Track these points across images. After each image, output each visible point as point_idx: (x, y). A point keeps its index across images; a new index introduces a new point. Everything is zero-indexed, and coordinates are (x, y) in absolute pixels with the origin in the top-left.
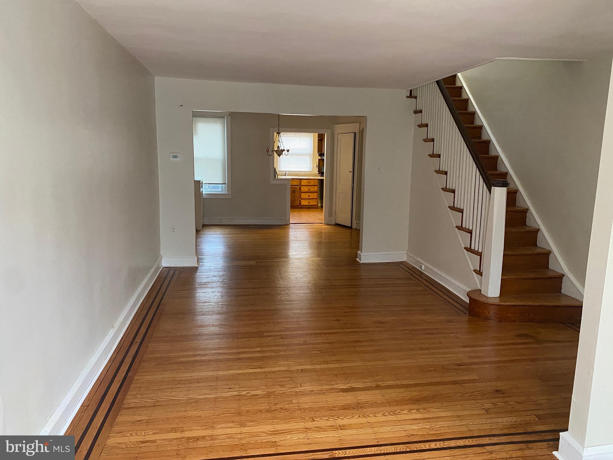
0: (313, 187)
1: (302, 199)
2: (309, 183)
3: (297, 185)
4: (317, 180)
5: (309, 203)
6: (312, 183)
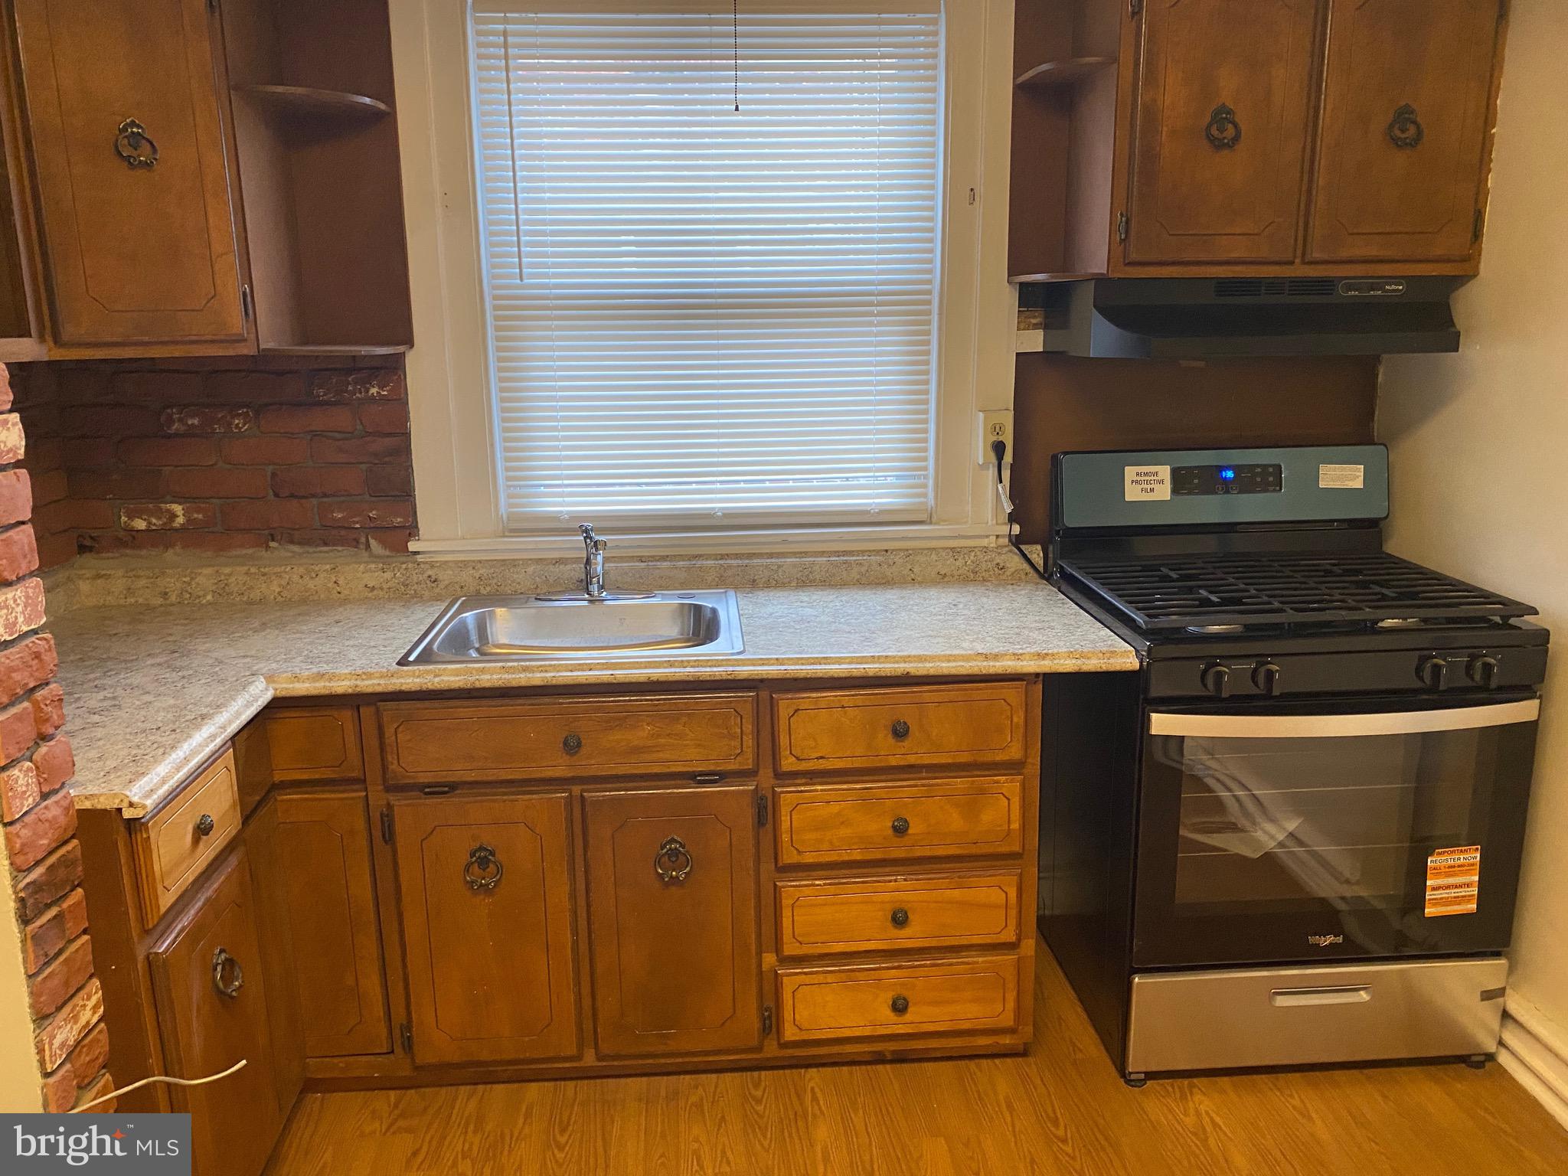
0: (960, 783)
1: (797, 959)
2: (900, 732)
3: (722, 777)
4: (1013, 693)
5: (900, 1007)
6: (943, 734)
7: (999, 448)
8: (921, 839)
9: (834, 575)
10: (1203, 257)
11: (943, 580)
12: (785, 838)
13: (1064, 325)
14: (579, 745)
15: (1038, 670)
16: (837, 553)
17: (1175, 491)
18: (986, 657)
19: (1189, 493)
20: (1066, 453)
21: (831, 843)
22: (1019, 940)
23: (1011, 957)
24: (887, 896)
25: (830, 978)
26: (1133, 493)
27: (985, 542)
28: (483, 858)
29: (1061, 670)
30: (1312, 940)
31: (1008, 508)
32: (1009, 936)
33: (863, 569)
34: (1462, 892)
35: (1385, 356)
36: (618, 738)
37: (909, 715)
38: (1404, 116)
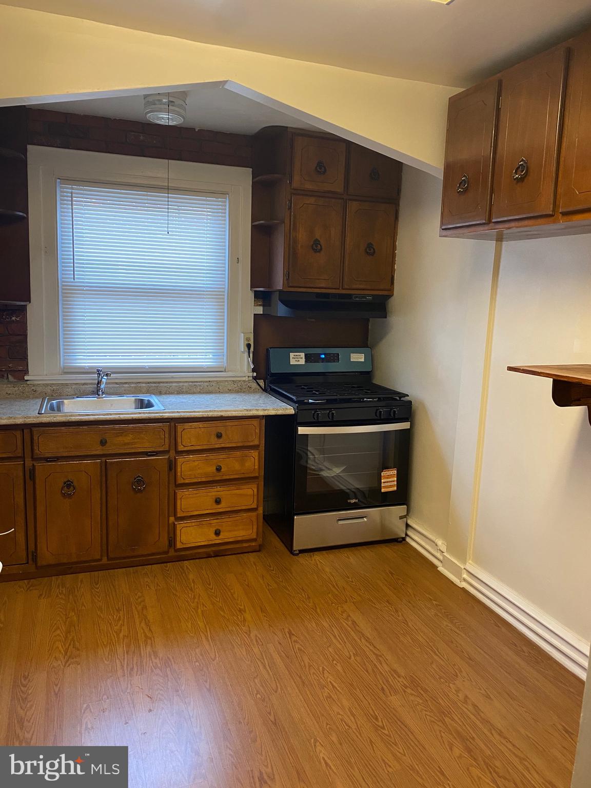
0: (238, 453)
1: (182, 519)
2: (219, 436)
3: (156, 453)
4: (255, 422)
5: (217, 533)
6: (233, 437)
7: (249, 346)
8: (226, 473)
9: (191, 390)
10: (312, 286)
11: (230, 391)
12: (179, 474)
13: (270, 305)
14: (106, 442)
15: (264, 414)
16: (192, 382)
17: (306, 362)
18: (247, 410)
19: (311, 362)
20: (271, 348)
21: (195, 475)
22: (258, 507)
23: (254, 514)
24: (214, 493)
25: (193, 524)
26: (293, 362)
27: (244, 379)
28: (68, 484)
29: (271, 414)
30: (349, 501)
31: (252, 367)
32: (254, 506)
33: (201, 388)
34: (392, 484)
35: (371, 319)
36: (120, 439)
37: (221, 430)
38: (370, 246)
